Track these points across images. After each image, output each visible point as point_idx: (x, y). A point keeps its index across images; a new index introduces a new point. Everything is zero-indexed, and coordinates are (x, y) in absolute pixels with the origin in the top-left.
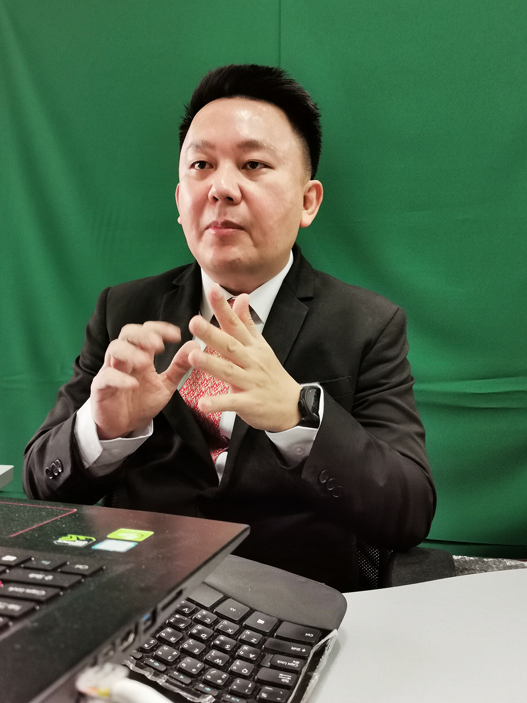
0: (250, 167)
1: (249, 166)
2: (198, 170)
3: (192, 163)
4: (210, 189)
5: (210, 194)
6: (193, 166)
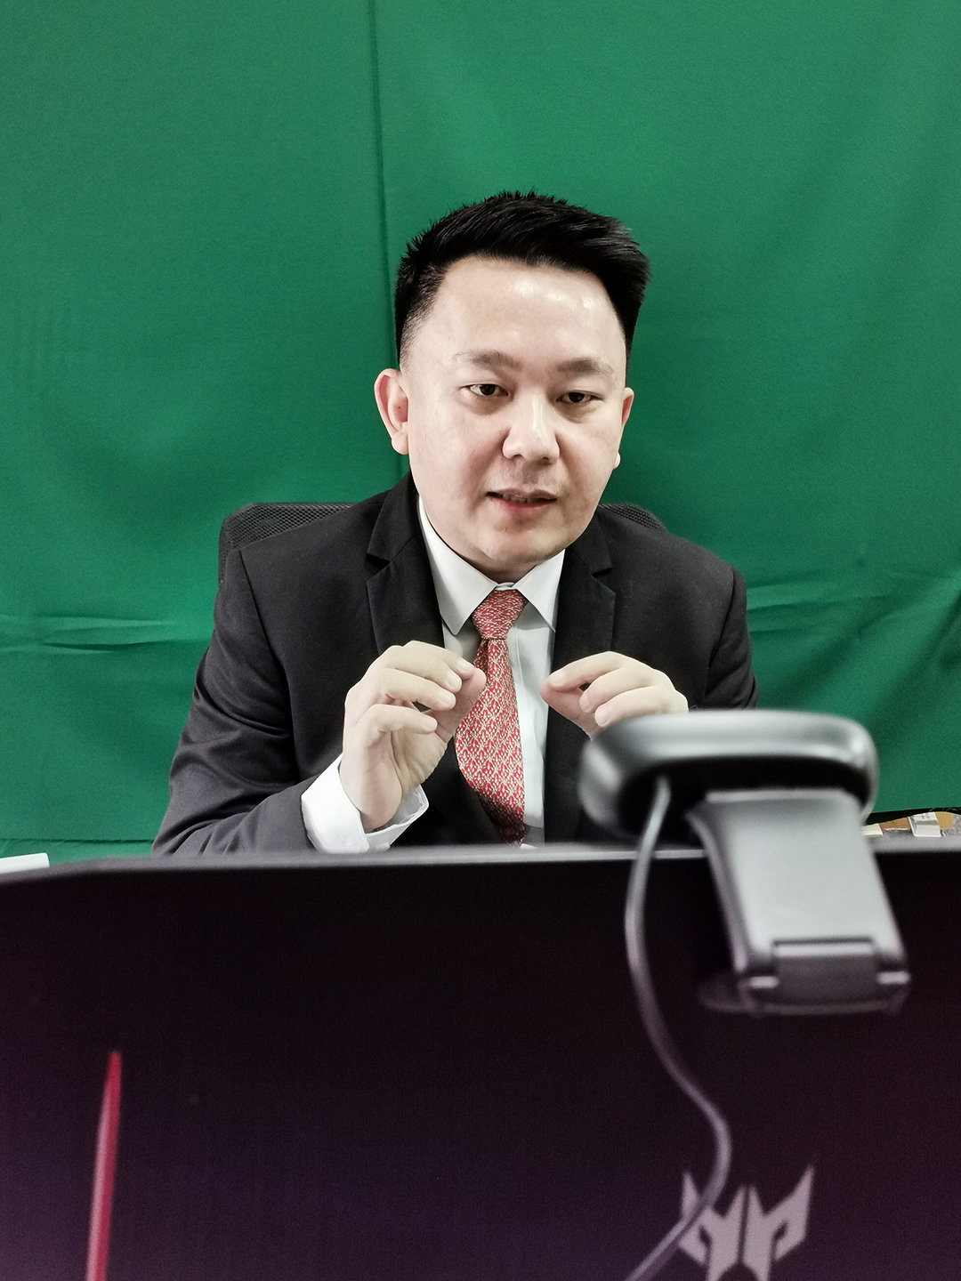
2: (478, 395)
3: (468, 384)
4: (505, 436)
5: (509, 448)
6: (468, 387)
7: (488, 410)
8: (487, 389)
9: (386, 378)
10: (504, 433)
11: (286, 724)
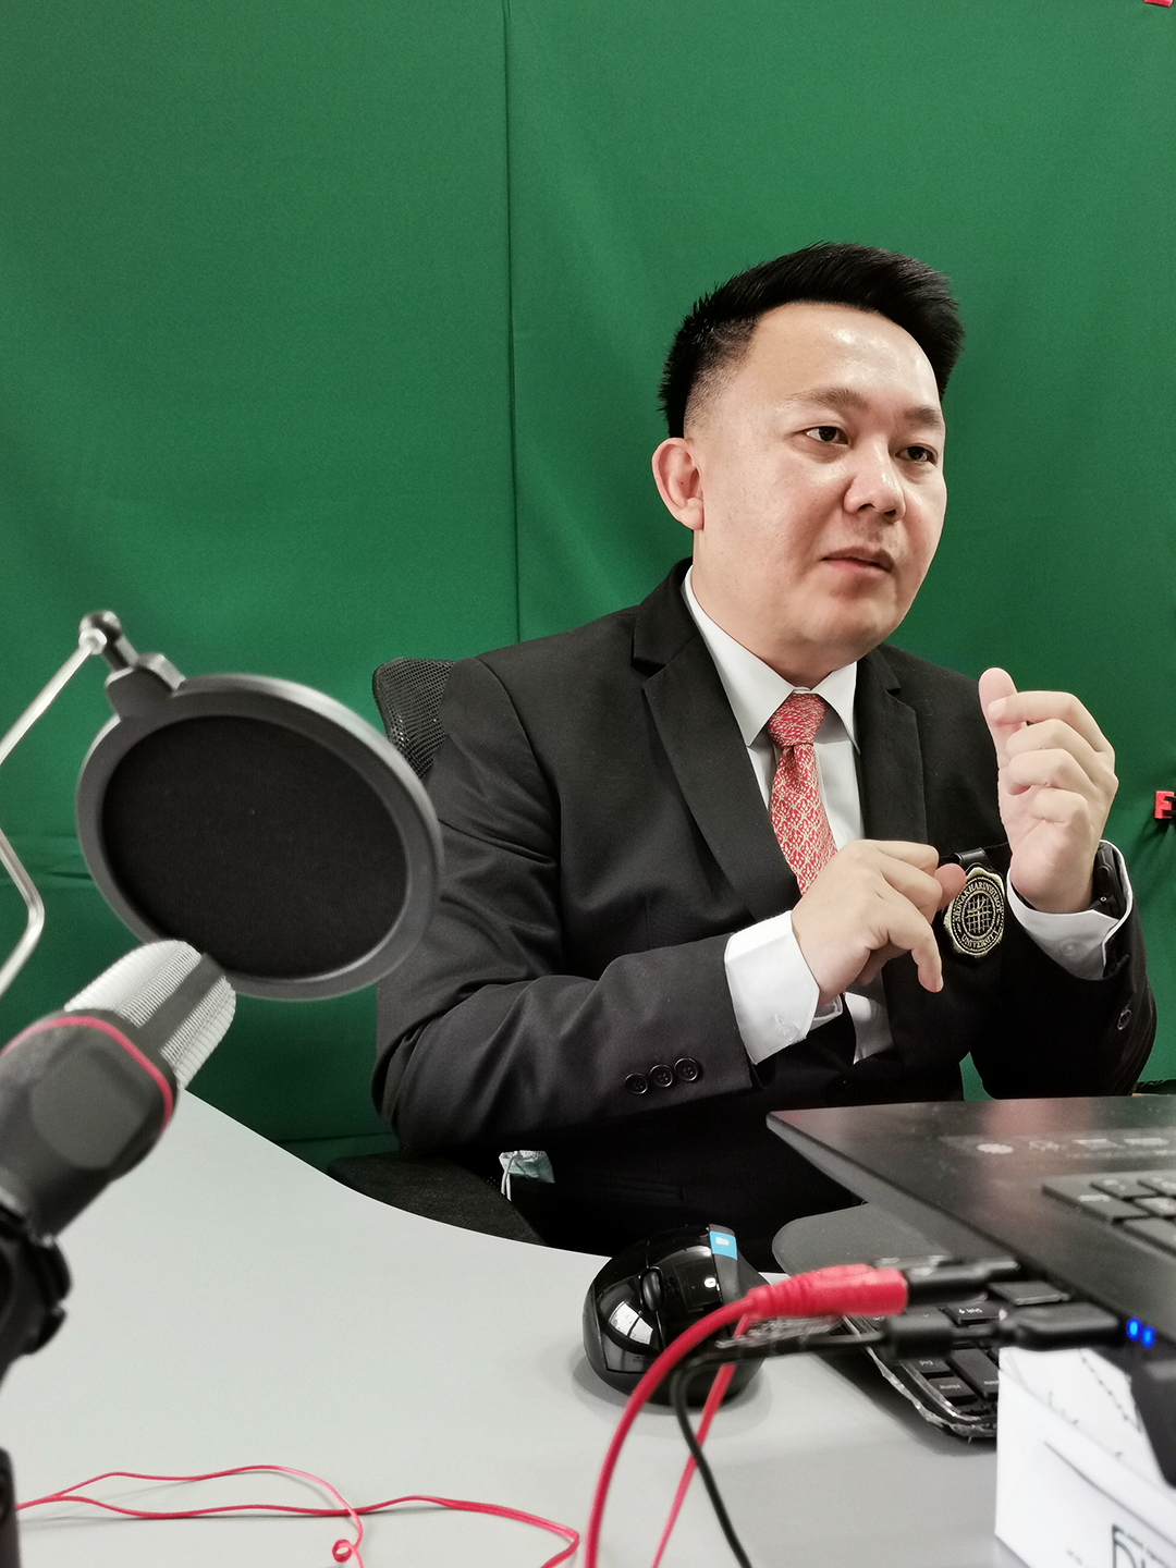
0: (910, 455)
1: (905, 454)
2: (818, 441)
3: (802, 428)
4: (848, 487)
5: (854, 499)
6: (803, 432)
7: (828, 457)
8: (828, 433)
9: (669, 447)
10: (846, 482)
11: (554, 850)
